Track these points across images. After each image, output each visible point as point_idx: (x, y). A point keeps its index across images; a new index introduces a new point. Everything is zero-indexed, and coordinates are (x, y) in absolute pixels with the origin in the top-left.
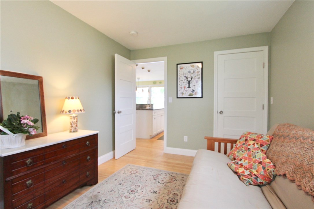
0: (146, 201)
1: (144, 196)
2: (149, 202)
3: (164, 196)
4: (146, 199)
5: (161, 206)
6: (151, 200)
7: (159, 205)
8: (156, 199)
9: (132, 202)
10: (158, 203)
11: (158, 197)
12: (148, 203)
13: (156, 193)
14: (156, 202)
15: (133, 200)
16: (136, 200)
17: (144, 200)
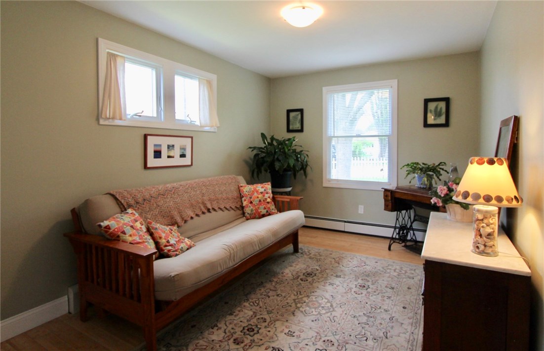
0: (294, 332)
1: (296, 344)
2: (289, 331)
3: (261, 340)
4: (294, 336)
5: (271, 324)
6: (285, 334)
7: (275, 325)
8: (277, 336)
9: (318, 333)
10: (275, 329)
11: (271, 340)
12: (291, 330)
13: (273, 347)
14: (279, 330)
15: (316, 336)
16: (312, 337)
17: (297, 336)
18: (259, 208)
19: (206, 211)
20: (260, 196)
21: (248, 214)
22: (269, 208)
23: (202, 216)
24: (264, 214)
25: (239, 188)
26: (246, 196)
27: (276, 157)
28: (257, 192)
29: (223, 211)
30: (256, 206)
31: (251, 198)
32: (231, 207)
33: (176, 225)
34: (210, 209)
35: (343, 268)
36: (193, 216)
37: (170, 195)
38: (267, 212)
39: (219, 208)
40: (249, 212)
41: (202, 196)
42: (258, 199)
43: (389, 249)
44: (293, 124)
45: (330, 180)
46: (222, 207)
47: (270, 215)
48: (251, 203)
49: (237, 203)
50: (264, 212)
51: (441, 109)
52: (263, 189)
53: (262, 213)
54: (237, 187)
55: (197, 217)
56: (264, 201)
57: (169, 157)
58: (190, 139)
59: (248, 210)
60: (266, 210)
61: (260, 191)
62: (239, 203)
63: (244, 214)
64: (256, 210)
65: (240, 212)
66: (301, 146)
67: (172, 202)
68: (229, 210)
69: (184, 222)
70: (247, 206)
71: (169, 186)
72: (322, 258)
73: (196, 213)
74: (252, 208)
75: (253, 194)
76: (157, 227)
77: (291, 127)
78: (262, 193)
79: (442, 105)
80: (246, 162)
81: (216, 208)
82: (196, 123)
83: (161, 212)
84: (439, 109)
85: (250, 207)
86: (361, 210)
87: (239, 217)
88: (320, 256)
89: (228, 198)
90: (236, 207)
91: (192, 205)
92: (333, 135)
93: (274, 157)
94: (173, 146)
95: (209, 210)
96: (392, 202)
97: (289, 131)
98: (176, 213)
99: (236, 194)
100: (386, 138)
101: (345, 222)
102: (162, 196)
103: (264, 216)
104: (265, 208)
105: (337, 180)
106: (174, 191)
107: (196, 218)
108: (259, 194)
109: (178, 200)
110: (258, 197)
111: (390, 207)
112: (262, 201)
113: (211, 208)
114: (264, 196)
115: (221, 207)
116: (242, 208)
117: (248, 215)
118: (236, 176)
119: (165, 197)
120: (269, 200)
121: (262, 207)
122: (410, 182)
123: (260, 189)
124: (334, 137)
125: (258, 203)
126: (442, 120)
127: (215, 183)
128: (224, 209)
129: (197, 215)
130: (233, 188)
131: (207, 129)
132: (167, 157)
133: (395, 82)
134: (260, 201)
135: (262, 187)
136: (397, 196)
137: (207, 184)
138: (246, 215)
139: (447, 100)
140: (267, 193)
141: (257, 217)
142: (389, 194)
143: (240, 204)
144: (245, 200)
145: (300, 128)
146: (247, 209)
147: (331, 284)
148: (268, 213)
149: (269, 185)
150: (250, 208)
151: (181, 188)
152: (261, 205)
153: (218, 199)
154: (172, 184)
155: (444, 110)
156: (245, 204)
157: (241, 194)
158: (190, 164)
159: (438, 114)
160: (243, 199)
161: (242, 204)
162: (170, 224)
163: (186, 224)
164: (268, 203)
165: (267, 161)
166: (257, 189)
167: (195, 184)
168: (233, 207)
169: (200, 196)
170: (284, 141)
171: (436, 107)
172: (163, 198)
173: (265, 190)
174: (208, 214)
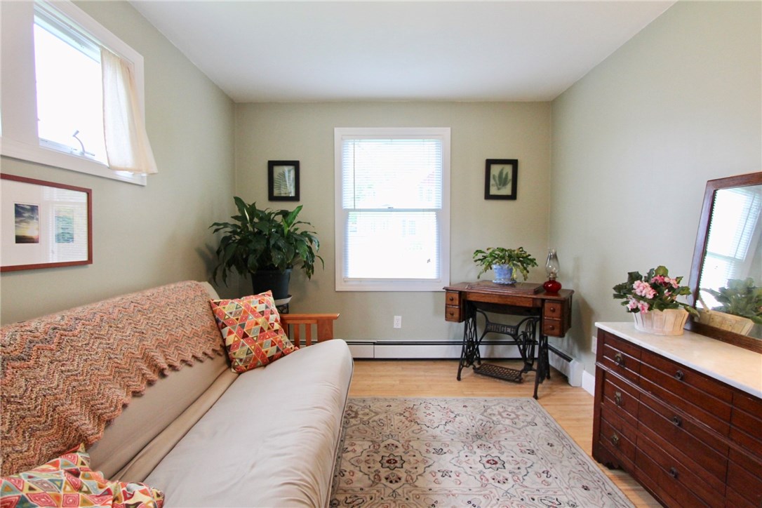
18: (261, 345)
19: (154, 377)
20: (261, 320)
21: (241, 360)
22: (281, 341)
23: (148, 392)
24: (273, 356)
25: (211, 308)
26: (231, 324)
27: (272, 242)
28: (253, 312)
29: (190, 366)
30: (256, 341)
31: (242, 326)
32: (205, 354)
33: (82, 445)
34: (163, 369)
35: (431, 431)
36: (127, 399)
37: (47, 353)
38: (278, 350)
39: (183, 361)
40: (244, 357)
41: (141, 341)
42: (258, 327)
43: (459, 378)
44: (280, 188)
45: (346, 280)
46: (189, 358)
47: (283, 355)
48: (245, 336)
49: (214, 340)
50: (272, 351)
51: (507, 174)
52: (264, 305)
53: (268, 355)
54: (207, 305)
55: (136, 400)
56: (269, 329)
57: (20, 240)
58: (84, 196)
59: (239, 354)
60: (275, 347)
61: (258, 310)
62: (219, 341)
63: (229, 362)
64: (258, 350)
65: (221, 360)
66: (309, 223)
67: (57, 376)
68: (201, 361)
69: (103, 426)
70: (237, 344)
71: (39, 325)
72: (382, 416)
73: (132, 389)
74: (248, 346)
75: (246, 318)
76: (25, 492)
77: (276, 193)
78: (262, 313)
79: (508, 169)
80: (201, 254)
81: (177, 364)
82: (96, 159)
83: (23, 418)
84: (504, 176)
85: (243, 345)
86: (398, 322)
87: (221, 371)
88: (377, 414)
89: (196, 334)
90: (213, 350)
91: (118, 371)
92: (353, 208)
93: (268, 242)
94: (33, 209)
95: (162, 374)
96: (460, 309)
97: (272, 198)
98: (75, 408)
99: (208, 322)
100: (433, 215)
101: (374, 344)
102: (17, 364)
103: (272, 359)
104: (273, 344)
105: (360, 280)
106: (60, 338)
107: (134, 403)
108: (257, 317)
109: (77, 365)
110: (257, 324)
111: (456, 315)
112: (266, 329)
113: (165, 366)
114: (268, 319)
115: (186, 359)
116: (226, 349)
117: (241, 364)
118: (198, 283)
119: (32, 362)
120: (277, 326)
121: (268, 341)
122: (479, 277)
123: (258, 305)
124: (354, 210)
125: (258, 334)
126: (507, 191)
127: (163, 303)
128: (192, 360)
129: (136, 394)
130: (201, 309)
131: (125, 175)
132: (14, 239)
133: (447, 131)
134: (262, 330)
135: (260, 302)
136: (472, 298)
137: (147, 306)
138: (237, 362)
139: (514, 163)
140: (272, 313)
141: (259, 364)
142: (456, 296)
143: (221, 342)
144: (230, 333)
145: (293, 194)
146: (237, 351)
147: (445, 474)
148: (280, 353)
149: (270, 296)
150: (245, 348)
151: (79, 327)
152: (264, 337)
153: (177, 341)
154: (47, 319)
155: (510, 176)
156: (230, 340)
157: (217, 321)
158: (85, 258)
159: (502, 182)
160: (225, 331)
161: (224, 340)
162: (61, 448)
163: (109, 430)
164: (276, 331)
165: (255, 250)
166: (252, 306)
167: (116, 311)
168: (209, 352)
169: (135, 341)
170: (270, 214)
171: (501, 173)
172: (20, 368)
173: (267, 307)
174: (160, 384)
